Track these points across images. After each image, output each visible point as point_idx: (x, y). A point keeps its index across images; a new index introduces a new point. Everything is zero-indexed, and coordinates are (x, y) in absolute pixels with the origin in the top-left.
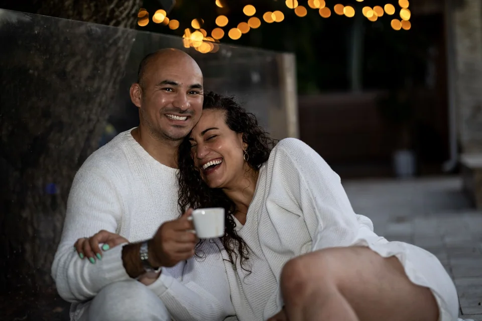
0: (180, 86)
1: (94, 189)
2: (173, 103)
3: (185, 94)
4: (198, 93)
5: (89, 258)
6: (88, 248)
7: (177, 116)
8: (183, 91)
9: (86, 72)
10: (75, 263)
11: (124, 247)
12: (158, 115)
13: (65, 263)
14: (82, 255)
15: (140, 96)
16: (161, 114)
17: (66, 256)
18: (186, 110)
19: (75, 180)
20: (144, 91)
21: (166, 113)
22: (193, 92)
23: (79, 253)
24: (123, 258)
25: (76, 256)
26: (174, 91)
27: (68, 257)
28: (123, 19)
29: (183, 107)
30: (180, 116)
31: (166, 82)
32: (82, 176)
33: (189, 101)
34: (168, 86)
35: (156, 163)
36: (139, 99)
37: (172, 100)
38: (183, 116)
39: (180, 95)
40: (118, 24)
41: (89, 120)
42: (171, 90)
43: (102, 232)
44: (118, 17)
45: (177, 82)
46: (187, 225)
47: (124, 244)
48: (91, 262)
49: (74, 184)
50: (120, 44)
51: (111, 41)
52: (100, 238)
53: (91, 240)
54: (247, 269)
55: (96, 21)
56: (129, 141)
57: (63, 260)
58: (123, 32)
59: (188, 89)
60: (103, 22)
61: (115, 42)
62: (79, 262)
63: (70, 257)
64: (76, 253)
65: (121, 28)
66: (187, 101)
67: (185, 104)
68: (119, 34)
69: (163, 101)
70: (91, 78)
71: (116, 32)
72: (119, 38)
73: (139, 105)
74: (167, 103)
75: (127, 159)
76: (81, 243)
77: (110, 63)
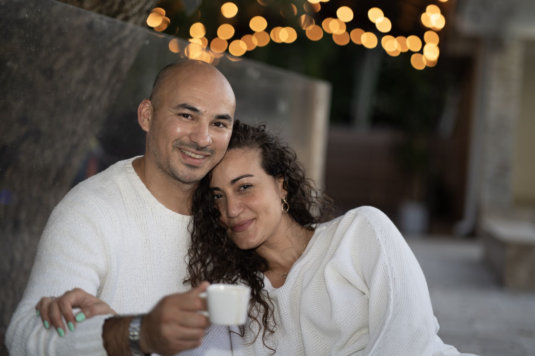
0: (202, 114)
1: (74, 233)
2: (190, 136)
3: (207, 125)
4: (225, 126)
5: (56, 327)
6: (56, 313)
7: (192, 153)
8: (205, 121)
9: (79, 73)
10: (39, 333)
11: (107, 321)
12: (170, 147)
13: (24, 330)
14: (47, 324)
15: (150, 118)
16: (174, 147)
17: (26, 321)
18: (205, 147)
19: (52, 217)
20: (155, 111)
21: (180, 147)
22: (217, 124)
23: (43, 320)
24: (105, 335)
25: (40, 324)
26: (193, 119)
27: (28, 323)
28: (134, 15)
29: (202, 143)
30: (196, 154)
31: (184, 106)
32: (60, 214)
33: (211, 136)
34: (187, 111)
35: (160, 207)
36: (149, 120)
37: (189, 132)
38: (200, 154)
39: (200, 126)
40: (126, 19)
41: (74, 132)
42: (190, 117)
43: (76, 290)
44: (127, 11)
45: (199, 108)
46: (198, 304)
47: (107, 317)
48: (60, 335)
49: (49, 223)
50: (126, 45)
51: (115, 40)
52: (73, 299)
53: (60, 301)
54: (271, 347)
55: (100, 12)
56: (129, 173)
57: (21, 325)
58: (132, 31)
59: (212, 119)
60: (108, 15)
61: (120, 42)
62: (44, 334)
63: (31, 323)
64: (40, 319)
65: (130, 24)
66: (209, 135)
67: (205, 138)
68: (126, 32)
69: (179, 130)
70: (84, 81)
71: (122, 28)
72: (125, 38)
73: (146, 128)
74: (183, 135)
75: (122, 197)
76: (46, 304)
77: (109, 67)
